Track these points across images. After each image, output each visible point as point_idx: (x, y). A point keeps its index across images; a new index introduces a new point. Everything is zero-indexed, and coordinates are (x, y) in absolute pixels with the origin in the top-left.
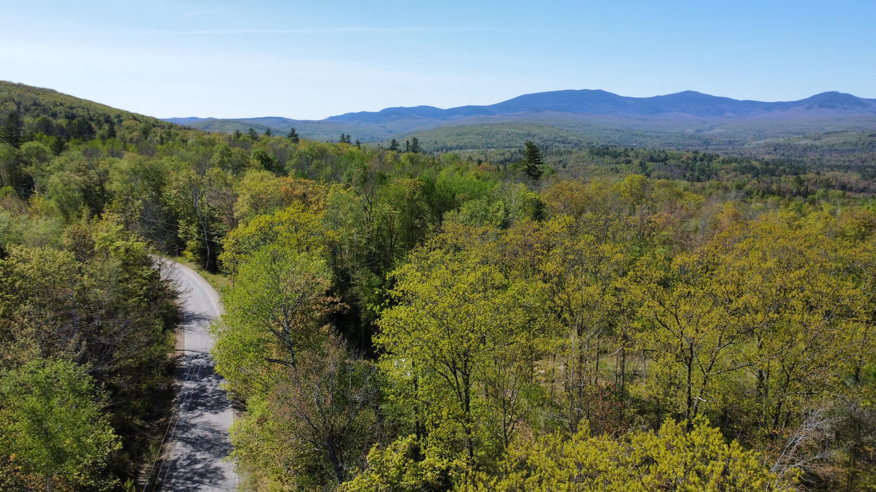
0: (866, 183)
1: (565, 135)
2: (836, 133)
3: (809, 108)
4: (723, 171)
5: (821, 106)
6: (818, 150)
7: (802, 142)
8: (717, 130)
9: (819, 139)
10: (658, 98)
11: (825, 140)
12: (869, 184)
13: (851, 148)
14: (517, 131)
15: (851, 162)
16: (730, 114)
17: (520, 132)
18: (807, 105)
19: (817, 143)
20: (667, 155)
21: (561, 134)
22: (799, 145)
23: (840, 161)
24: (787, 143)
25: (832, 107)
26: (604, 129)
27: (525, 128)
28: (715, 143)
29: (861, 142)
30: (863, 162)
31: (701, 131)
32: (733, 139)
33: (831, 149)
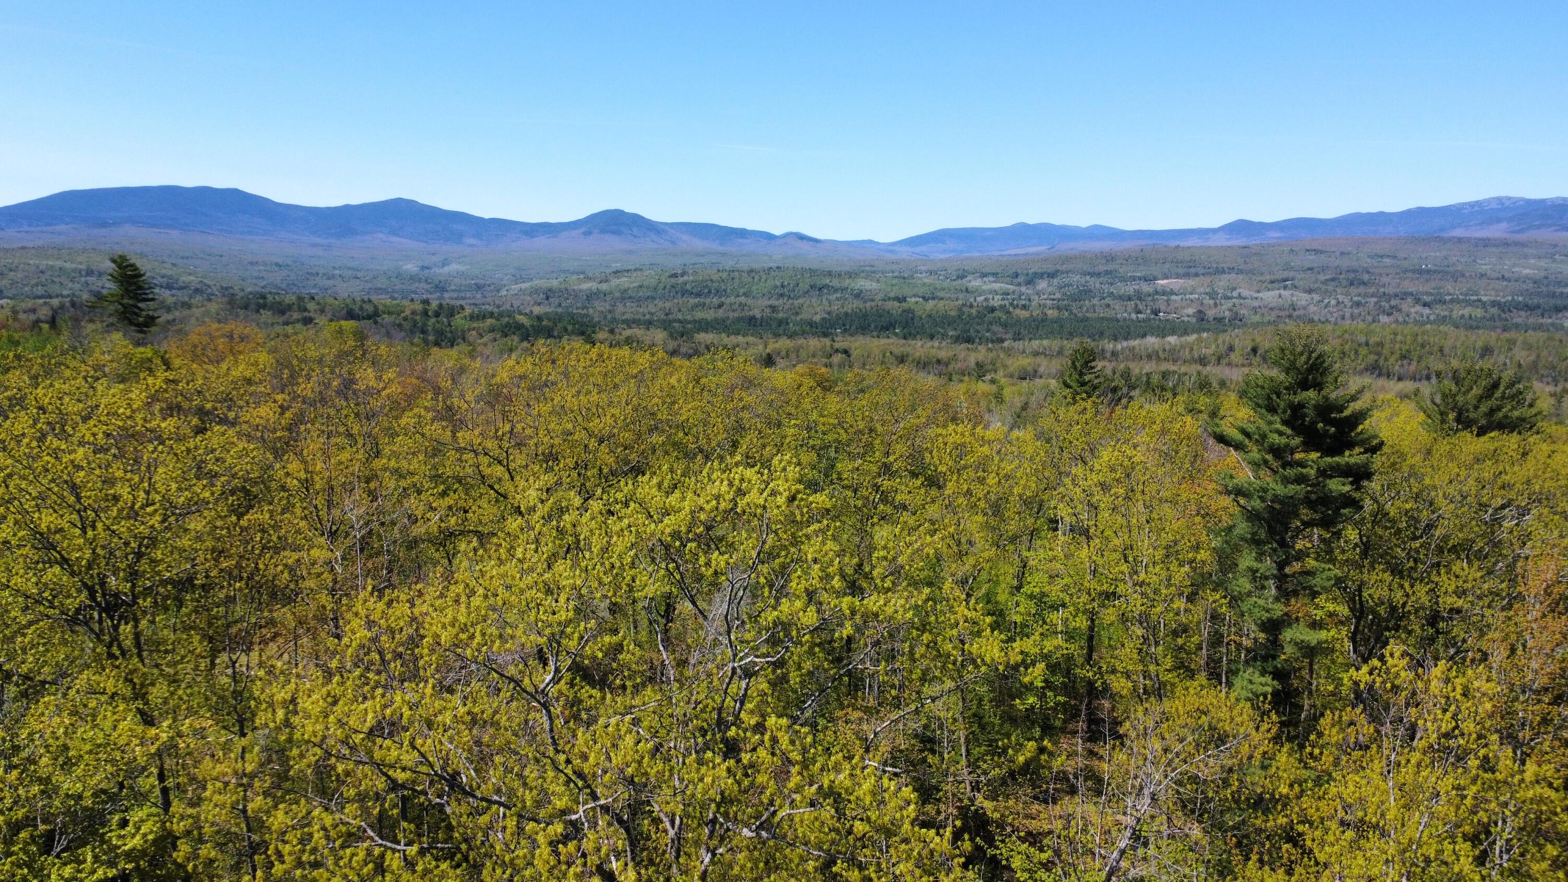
0: (676, 343)
1: (170, 273)
2: (628, 271)
3: (588, 233)
4: (474, 333)
5: (603, 231)
6: (608, 298)
7: (586, 286)
8: (454, 267)
9: (607, 281)
10: (347, 210)
11: (615, 282)
12: (679, 346)
13: (649, 294)
14: (59, 263)
15: (652, 314)
16: (472, 241)
17: (68, 265)
18: (583, 229)
19: (604, 287)
20: (376, 307)
21: (164, 271)
22: (580, 291)
23: (638, 313)
24: (563, 286)
25: (617, 233)
26: (251, 263)
27: (80, 259)
28: (453, 287)
29: (662, 285)
30: (667, 315)
31: (428, 268)
32: (482, 282)
33: (624, 296)
